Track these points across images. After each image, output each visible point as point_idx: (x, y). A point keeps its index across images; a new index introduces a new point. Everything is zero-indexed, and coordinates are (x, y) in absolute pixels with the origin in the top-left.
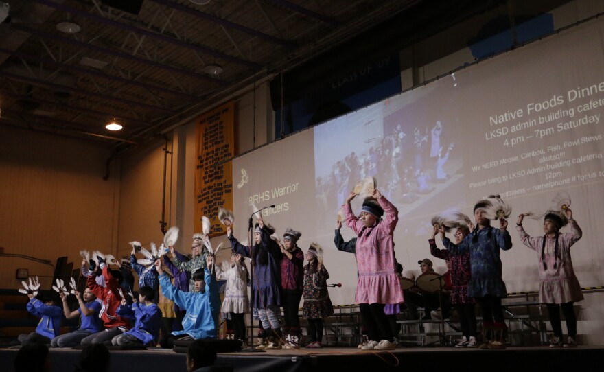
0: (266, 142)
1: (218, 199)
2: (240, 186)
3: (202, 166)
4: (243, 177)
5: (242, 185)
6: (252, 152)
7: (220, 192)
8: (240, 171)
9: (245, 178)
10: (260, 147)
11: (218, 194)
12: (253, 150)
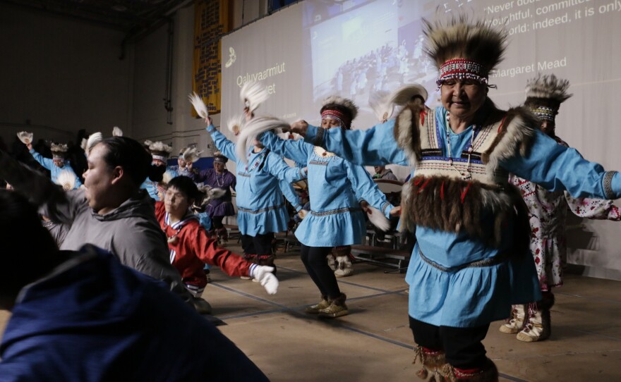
0: (257, 16)
1: (212, 78)
2: (228, 65)
3: (199, 47)
4: (231, 56)
5: (230, 64)
6: (240, 30)
7: (214, 71)
8: (229, 51)
9: (233, 57)
10: (248, 24)
11: (213, 74)
12: (241, 27)
